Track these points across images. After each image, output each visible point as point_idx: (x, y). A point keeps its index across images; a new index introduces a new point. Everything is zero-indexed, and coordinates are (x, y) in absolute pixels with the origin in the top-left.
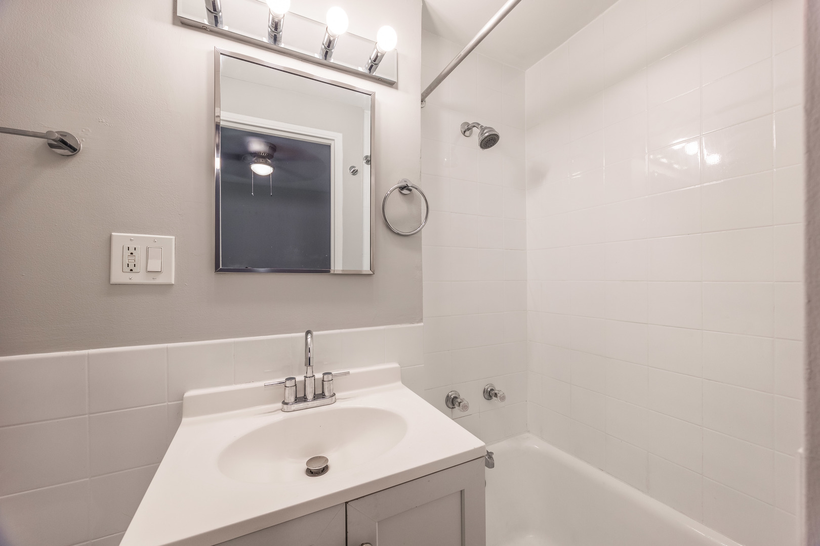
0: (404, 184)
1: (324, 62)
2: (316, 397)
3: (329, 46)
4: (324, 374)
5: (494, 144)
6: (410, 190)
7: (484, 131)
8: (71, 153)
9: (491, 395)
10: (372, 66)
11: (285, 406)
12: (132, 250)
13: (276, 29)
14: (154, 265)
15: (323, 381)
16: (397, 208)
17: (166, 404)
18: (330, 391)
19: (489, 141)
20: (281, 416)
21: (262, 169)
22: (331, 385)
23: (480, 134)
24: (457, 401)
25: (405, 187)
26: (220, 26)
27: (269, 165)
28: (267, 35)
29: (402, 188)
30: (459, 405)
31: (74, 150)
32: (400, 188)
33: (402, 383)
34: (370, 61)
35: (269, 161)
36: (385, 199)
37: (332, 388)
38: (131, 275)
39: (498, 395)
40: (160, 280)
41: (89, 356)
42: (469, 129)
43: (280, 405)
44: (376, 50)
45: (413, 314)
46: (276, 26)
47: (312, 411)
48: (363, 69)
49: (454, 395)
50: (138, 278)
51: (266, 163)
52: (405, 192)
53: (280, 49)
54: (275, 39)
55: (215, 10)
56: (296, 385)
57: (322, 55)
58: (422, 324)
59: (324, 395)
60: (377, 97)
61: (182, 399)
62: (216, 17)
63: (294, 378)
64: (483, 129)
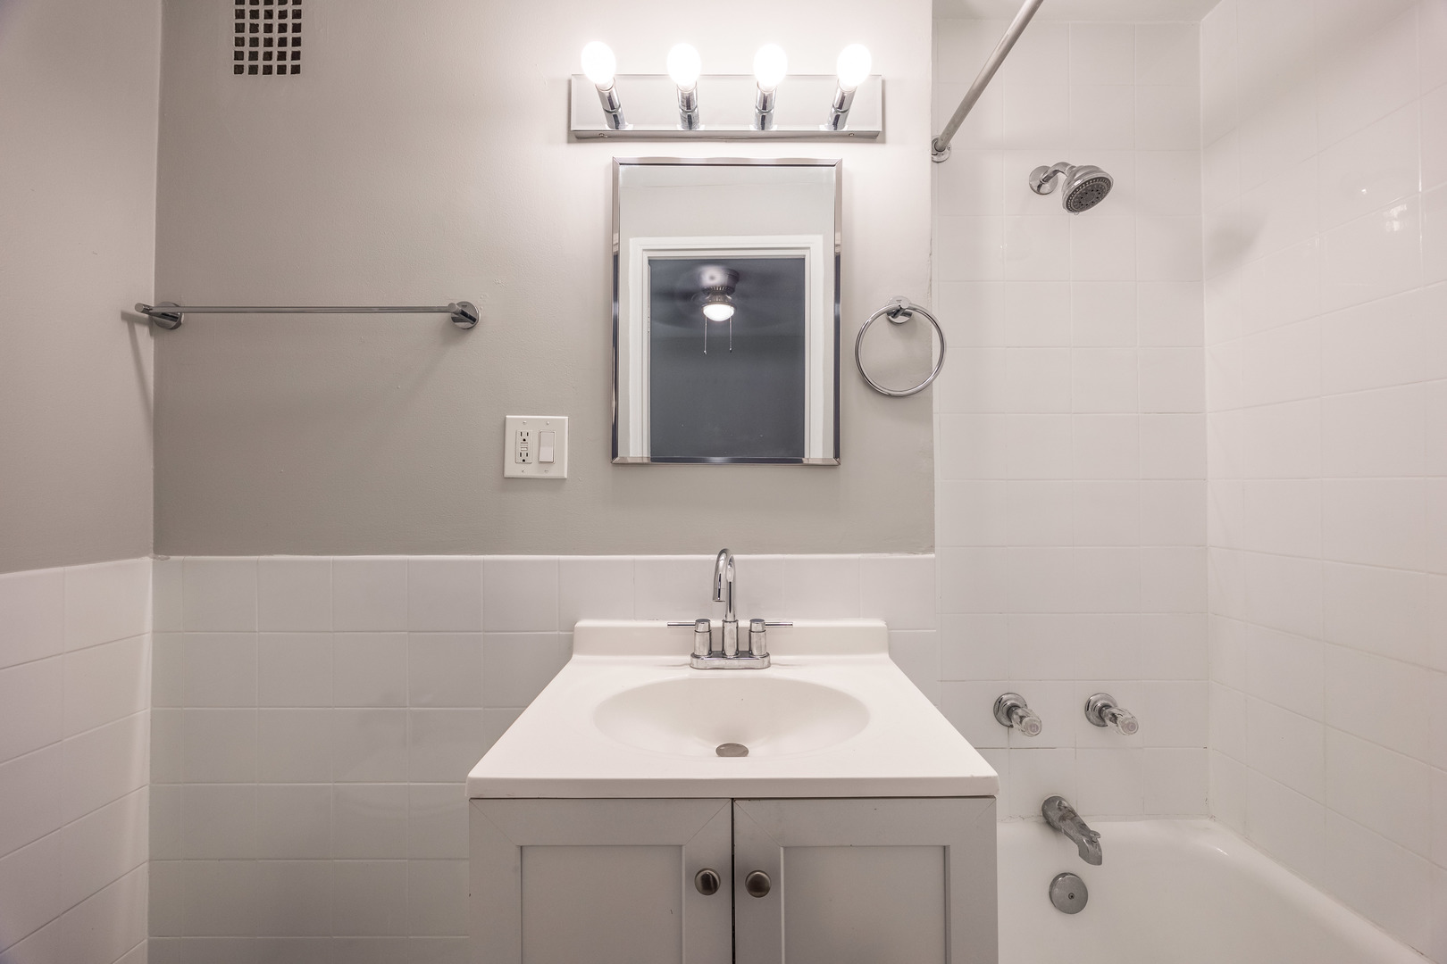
0: (895, 305)
1: (764, 134)
2: (739, 654)
3: (764, 108)
4: (752, 621)
5: (1099, 199)
6: (909, 315)
7: (1075, 175)
8: (471, 325)
9: (1103, 715)
10: (837, 118)
11: (695, 660)
12: (524, 436)
13: (689, 107)
14: (546, 455)
15: (751, 631)
16: (884, 349)
17: (556, 633)
18: (760, 648)
19: (1088, 193)
20: (687, 673)
21: (718, 312)
22: (763, 639)
23: (1067, 182)
24: (1017, 714)
25: (898, 311)
26: (622, 128)
27: (731, 304)
28: (680, 120)
29: (895, 313)
30: (1021, 722)
31: (474, 320)
32: (889, 314)
33: (891, 657)
34: (833, 110)
35: (729, 297)
36: (860, 335)
37: (763, 644)
38: (523, 466)
39: (1120, 719)
40: (553, 473)
41: (484, 562)
42: (1046, 180)
43: (688, 658)
44: (839, 91)
45: (917, 536)
46: (688, 103)
47: (733, 675)
48: (825, 127)
49: (1013, 702)
50: (530, 471)
51: (724, 302)
52: (901, 319)
53: (699, 134)
54: (690, 121)
55: (613, 108)
56: (710, 631)
57: (757, 125)
58: (933, 556)
59: (752, 654)
60: (844, 165)
61: (572, 629)
62: (615, 116)
63: (708, 621)
64: (1073, 171)
